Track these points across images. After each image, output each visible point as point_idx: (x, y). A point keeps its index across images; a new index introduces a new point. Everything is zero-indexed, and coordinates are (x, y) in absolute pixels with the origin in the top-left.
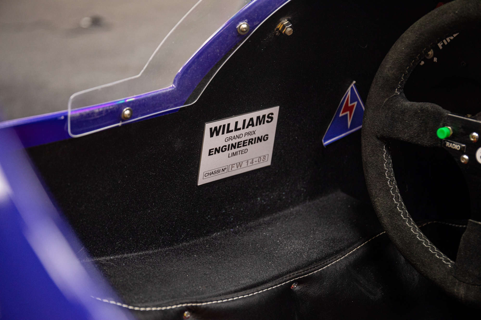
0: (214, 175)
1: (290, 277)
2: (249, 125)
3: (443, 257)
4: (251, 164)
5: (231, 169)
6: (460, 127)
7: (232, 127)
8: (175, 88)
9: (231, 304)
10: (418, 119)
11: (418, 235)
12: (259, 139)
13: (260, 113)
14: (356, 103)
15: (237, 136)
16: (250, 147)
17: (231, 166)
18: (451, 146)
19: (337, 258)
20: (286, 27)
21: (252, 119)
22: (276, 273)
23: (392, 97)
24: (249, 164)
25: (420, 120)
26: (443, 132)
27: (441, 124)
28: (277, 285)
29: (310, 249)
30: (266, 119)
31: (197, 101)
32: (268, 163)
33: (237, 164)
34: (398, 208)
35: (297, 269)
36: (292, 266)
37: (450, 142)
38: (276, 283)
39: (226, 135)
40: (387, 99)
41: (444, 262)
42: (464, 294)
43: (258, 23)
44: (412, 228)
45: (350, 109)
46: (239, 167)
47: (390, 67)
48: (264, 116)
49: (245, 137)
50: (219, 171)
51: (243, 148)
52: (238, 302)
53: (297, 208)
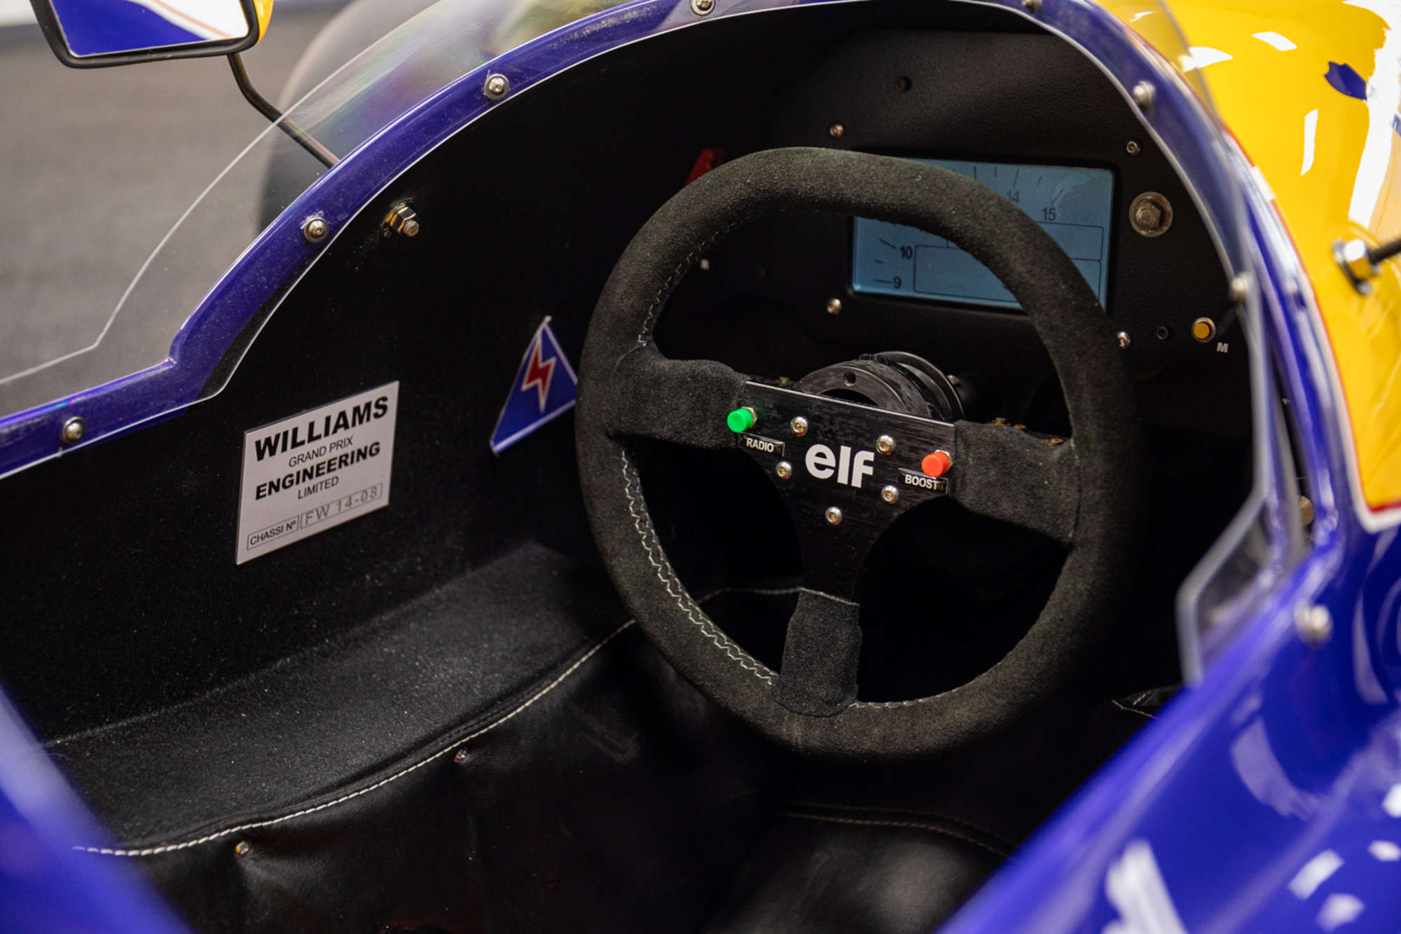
0: (270, 538)
1: (452, 739)
2: (337, 426)
3: (756, 666)
4: (348, 508)
5: (307, 522)
6: (771, 406)
7: (303, 435)
8: (176, 366)
9: (335, 812)
10: (688, 394)
11: (703, 627)
12: (362, 454)
13: (360, 400)
14: (552, 361)
15: (314, 452)
16: (342, 473)
17: (304, 517)
18: (755, 444)
19: (543, 686)
20: (405, 219)
21: (343, 415)
22: (420, 733)
23: (633, 352)
24: (343, 508)
25: (692, 396)
26: (738, 418)
27: (734, 402)
28: (425, 759)
29: (485, 674)
30: (373, 410)
31: (226, 387)
32: (383, 501)
33: (317, 511)
34: (659, 575)
35: (463, 720)
36: (454, 715)
37: (754, 438)
38: (425, 755)
39: (292, 453)
40: (622, 357)
41: (759, 675)
42: (801, 736)
43: (346, 216)
44: (690, 614)
45: (542, 373)
46: (323, 517)
47: (625, 292)
48: (368, 406)
49: (330, 451)
50: (280, 530)
51: (327, 476)
52: (348, 806)
53: (448, 587)
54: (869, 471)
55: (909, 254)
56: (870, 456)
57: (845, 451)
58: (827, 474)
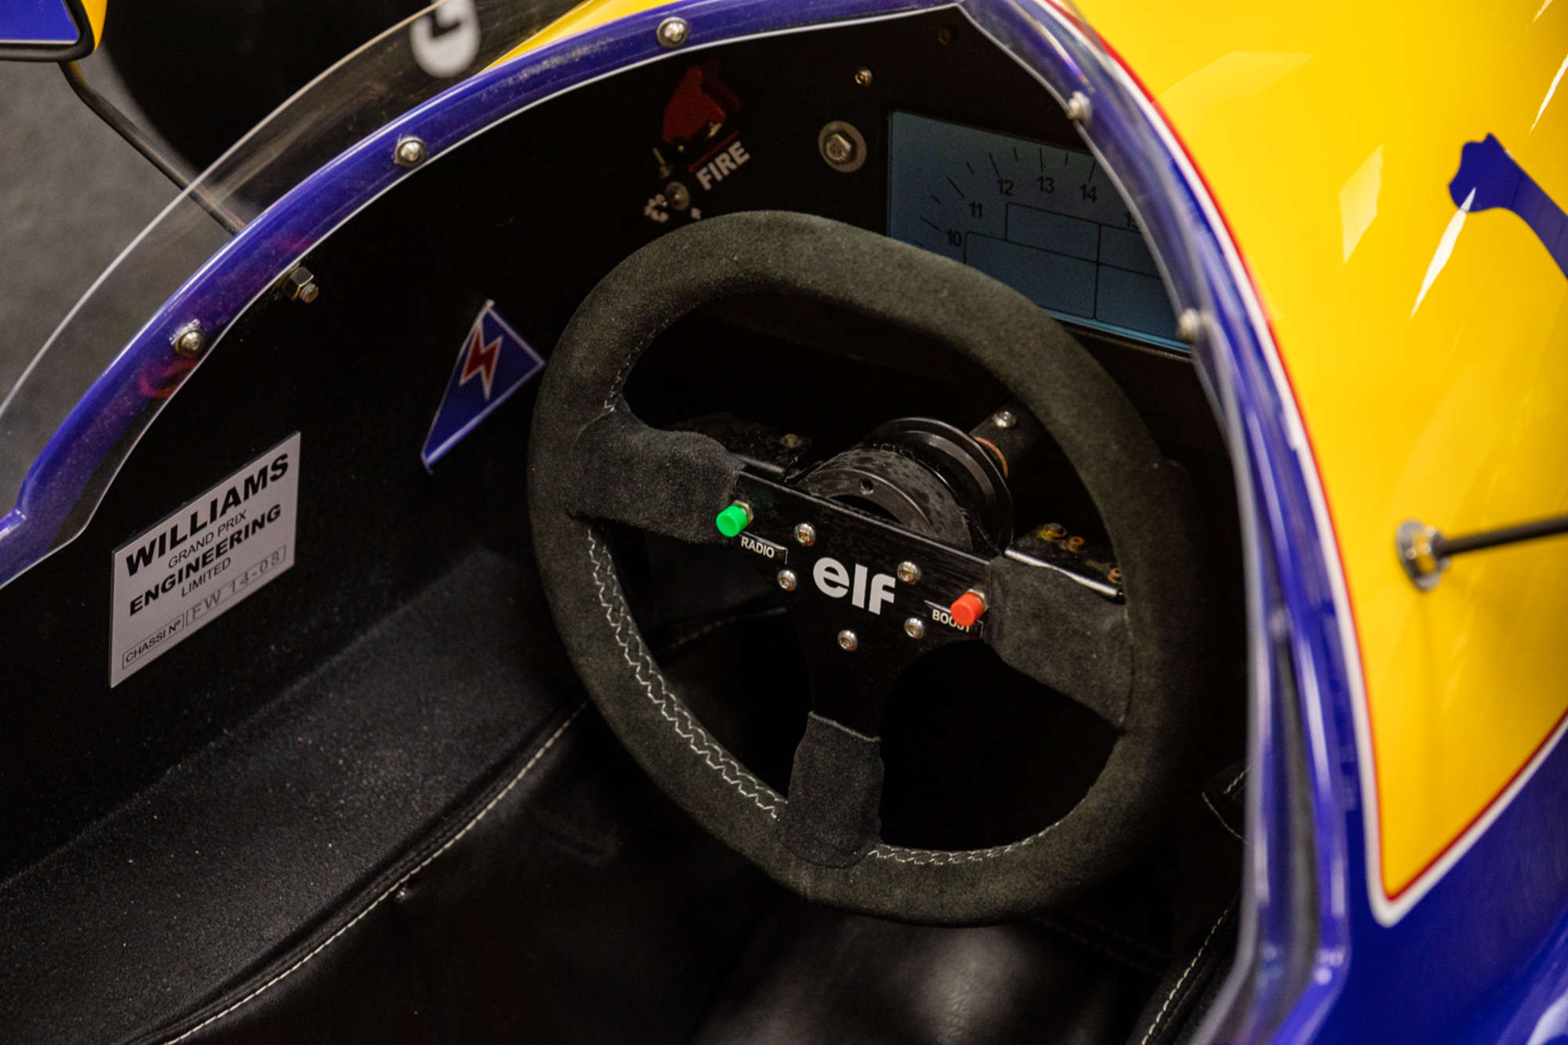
0: (150, 649)
1: (388, 882)
2: (226, 506)
3: (757, 791)
4: (244, 585)
5: (194, 617)
6: (770, 505)
7: (184, 530)
8: (27, 522)
9: (252, 1008)
10: (668, 481)
11: (692, 741)
12: (258, 524)
13: (252, 469)
14: (499, 340)
15: (198, 543)
16: (235, 553)
17: (191, 613)
18: (752, 546)
19: (499, 789)
20: (300, 286)
21: (233, 492)
22: (351, 878)
23: (596, 422)
24: (238, 587)
25: (673, 484)
26: (729, 520)
27: (726, 495)
28: (356, 916)
29: (426, 777)
30: (270, 473)
31: (88, 527)
32: (289, 562)
33: (206, 601)
34: (638, 676)
35: (400, 853)
36: (389, 847)
37: (750, 538)
38: (354, 912)
39: (170, 553)
40: (584, 427)
41: (760, 805)
42: (810, 887)
43: (228, 318)
44: (677, 724)
45: (486, 359)
46: (213, 604)
47: (585, 358)
48: (263, 472)
49: (219, 534)
50: (161, 636)
51: (216, 561)
52: (266, 998)
53: (375, 632)
54: (890, 598)
55: (957, 241)
56: (891, 582)
57: (861, 571)
58: (839, 593)
